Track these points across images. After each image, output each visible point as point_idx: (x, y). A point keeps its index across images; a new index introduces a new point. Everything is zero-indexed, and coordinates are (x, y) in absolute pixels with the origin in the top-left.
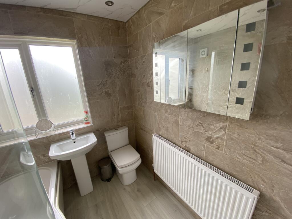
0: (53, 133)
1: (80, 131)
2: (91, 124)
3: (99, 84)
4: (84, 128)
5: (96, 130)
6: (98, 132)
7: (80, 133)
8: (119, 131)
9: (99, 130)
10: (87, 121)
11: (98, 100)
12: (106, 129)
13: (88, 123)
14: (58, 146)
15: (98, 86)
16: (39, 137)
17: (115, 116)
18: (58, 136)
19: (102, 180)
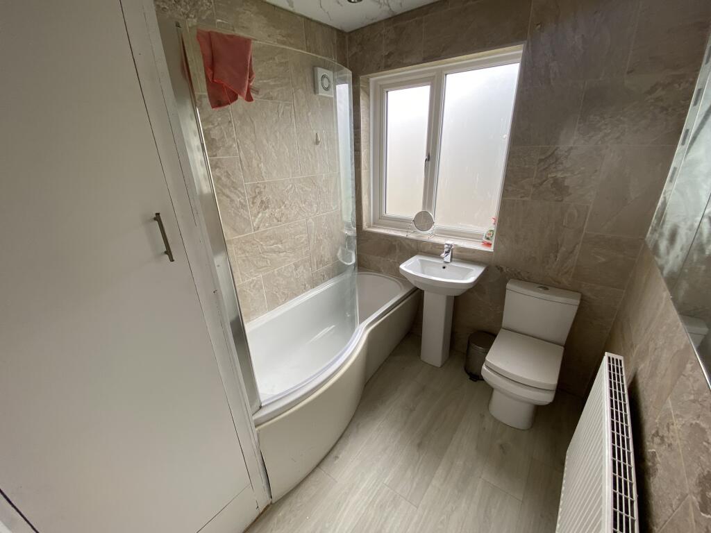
0: (426, 238)
1: (464, 254)
2: (491, 249)
3: (543, 157)
4: (474, 251)
5: (497, 266)
6: (499, 271)
7: (465, 257)
8: (548, 294)
9: (501, 269)
10: (488, 239)
11: (525, 199)
12: (519, 273)
13: (489, 245)
14: (421, 260)
15: (541, 160)
16: (412, 236)
17: (557, 252)
18: (431, 246)
19: (465, 369)
